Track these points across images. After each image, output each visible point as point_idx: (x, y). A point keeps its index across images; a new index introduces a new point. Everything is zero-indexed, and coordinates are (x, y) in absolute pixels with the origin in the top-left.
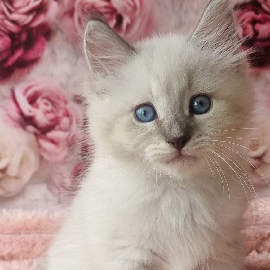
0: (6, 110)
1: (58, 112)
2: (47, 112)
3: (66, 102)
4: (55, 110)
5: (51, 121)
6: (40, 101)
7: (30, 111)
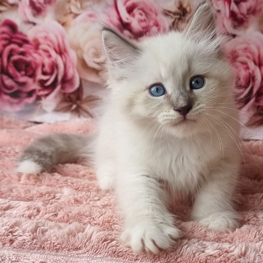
0: (109, 16)
1: (149, 21)
2: (140, 21)
3: (156, 14)
4: (147, 20)
5: (143, 28)
6: (136, 11)
7: (127, 19)
